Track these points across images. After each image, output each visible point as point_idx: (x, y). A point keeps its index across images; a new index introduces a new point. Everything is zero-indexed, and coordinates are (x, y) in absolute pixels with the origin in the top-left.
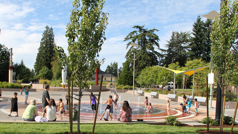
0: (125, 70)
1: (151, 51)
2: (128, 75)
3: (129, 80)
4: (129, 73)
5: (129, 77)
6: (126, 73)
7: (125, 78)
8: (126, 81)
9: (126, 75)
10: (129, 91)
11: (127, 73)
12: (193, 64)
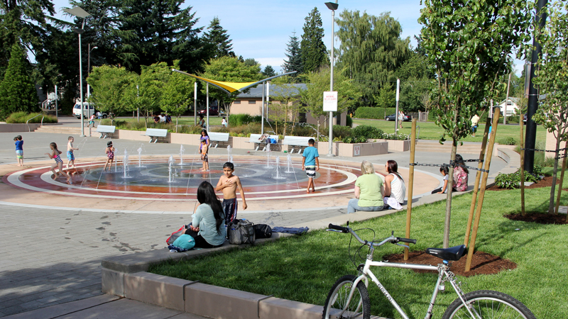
0: (15, 72)
1: (35, 23)
2: (26, 87)
3: (29, 99)
4: (26, 81)
5: (28, 90)
6: (20, 81)
7: (18, 93)
8: (21, 101)
9: (20, 86)
10: (42, 127)
11: (22, 82)
12: (228, 67)
